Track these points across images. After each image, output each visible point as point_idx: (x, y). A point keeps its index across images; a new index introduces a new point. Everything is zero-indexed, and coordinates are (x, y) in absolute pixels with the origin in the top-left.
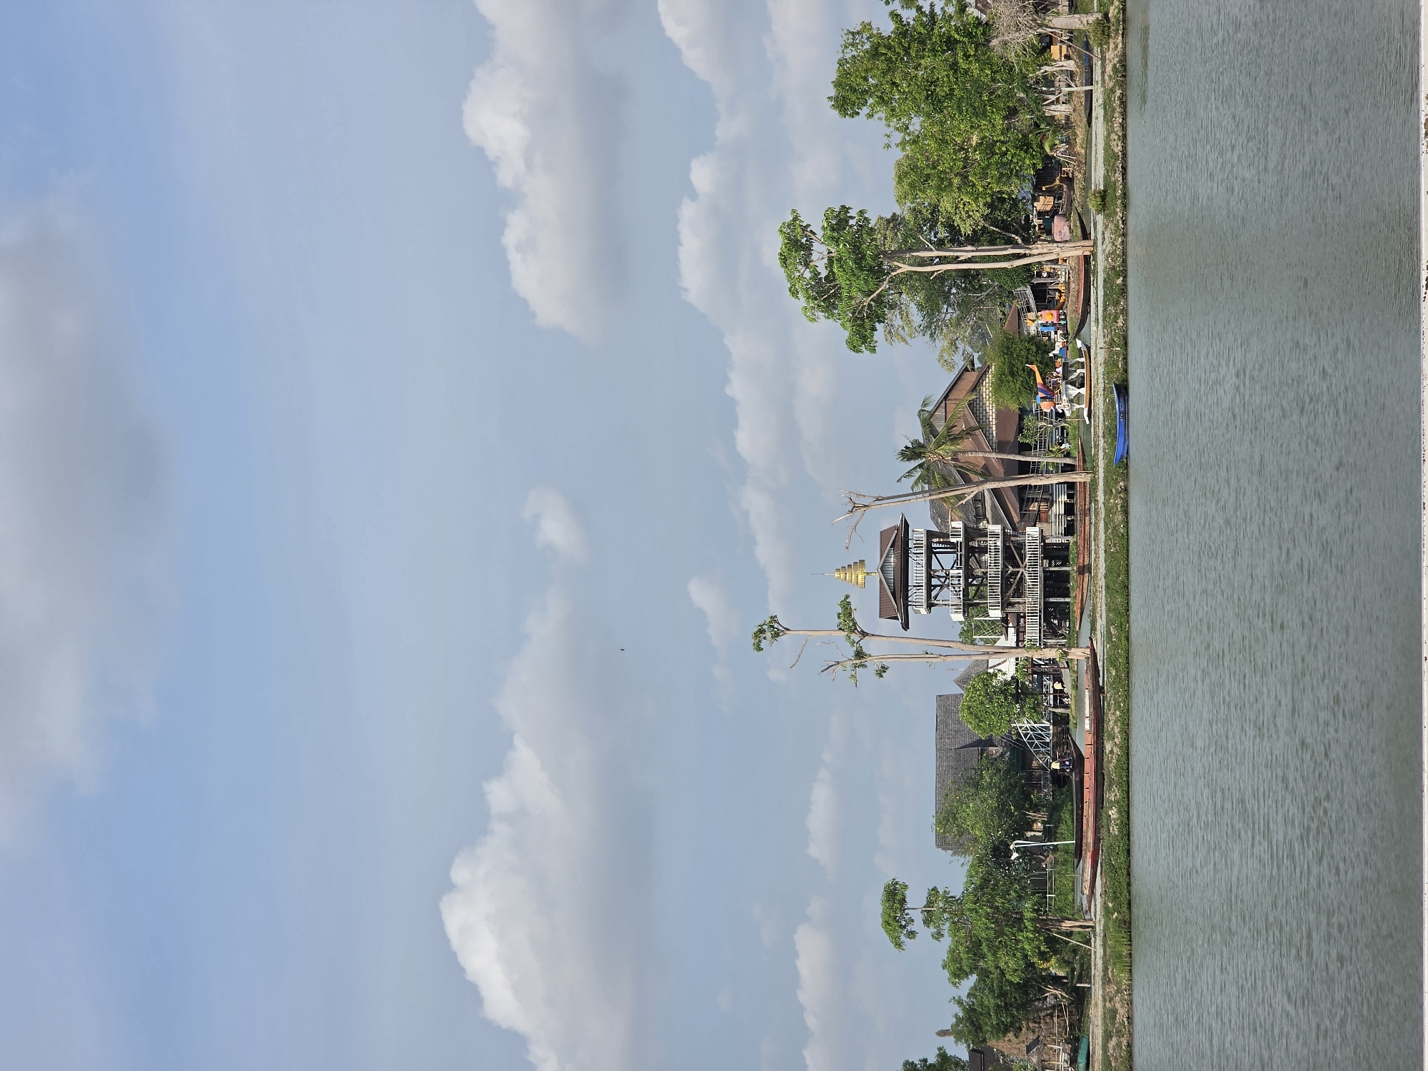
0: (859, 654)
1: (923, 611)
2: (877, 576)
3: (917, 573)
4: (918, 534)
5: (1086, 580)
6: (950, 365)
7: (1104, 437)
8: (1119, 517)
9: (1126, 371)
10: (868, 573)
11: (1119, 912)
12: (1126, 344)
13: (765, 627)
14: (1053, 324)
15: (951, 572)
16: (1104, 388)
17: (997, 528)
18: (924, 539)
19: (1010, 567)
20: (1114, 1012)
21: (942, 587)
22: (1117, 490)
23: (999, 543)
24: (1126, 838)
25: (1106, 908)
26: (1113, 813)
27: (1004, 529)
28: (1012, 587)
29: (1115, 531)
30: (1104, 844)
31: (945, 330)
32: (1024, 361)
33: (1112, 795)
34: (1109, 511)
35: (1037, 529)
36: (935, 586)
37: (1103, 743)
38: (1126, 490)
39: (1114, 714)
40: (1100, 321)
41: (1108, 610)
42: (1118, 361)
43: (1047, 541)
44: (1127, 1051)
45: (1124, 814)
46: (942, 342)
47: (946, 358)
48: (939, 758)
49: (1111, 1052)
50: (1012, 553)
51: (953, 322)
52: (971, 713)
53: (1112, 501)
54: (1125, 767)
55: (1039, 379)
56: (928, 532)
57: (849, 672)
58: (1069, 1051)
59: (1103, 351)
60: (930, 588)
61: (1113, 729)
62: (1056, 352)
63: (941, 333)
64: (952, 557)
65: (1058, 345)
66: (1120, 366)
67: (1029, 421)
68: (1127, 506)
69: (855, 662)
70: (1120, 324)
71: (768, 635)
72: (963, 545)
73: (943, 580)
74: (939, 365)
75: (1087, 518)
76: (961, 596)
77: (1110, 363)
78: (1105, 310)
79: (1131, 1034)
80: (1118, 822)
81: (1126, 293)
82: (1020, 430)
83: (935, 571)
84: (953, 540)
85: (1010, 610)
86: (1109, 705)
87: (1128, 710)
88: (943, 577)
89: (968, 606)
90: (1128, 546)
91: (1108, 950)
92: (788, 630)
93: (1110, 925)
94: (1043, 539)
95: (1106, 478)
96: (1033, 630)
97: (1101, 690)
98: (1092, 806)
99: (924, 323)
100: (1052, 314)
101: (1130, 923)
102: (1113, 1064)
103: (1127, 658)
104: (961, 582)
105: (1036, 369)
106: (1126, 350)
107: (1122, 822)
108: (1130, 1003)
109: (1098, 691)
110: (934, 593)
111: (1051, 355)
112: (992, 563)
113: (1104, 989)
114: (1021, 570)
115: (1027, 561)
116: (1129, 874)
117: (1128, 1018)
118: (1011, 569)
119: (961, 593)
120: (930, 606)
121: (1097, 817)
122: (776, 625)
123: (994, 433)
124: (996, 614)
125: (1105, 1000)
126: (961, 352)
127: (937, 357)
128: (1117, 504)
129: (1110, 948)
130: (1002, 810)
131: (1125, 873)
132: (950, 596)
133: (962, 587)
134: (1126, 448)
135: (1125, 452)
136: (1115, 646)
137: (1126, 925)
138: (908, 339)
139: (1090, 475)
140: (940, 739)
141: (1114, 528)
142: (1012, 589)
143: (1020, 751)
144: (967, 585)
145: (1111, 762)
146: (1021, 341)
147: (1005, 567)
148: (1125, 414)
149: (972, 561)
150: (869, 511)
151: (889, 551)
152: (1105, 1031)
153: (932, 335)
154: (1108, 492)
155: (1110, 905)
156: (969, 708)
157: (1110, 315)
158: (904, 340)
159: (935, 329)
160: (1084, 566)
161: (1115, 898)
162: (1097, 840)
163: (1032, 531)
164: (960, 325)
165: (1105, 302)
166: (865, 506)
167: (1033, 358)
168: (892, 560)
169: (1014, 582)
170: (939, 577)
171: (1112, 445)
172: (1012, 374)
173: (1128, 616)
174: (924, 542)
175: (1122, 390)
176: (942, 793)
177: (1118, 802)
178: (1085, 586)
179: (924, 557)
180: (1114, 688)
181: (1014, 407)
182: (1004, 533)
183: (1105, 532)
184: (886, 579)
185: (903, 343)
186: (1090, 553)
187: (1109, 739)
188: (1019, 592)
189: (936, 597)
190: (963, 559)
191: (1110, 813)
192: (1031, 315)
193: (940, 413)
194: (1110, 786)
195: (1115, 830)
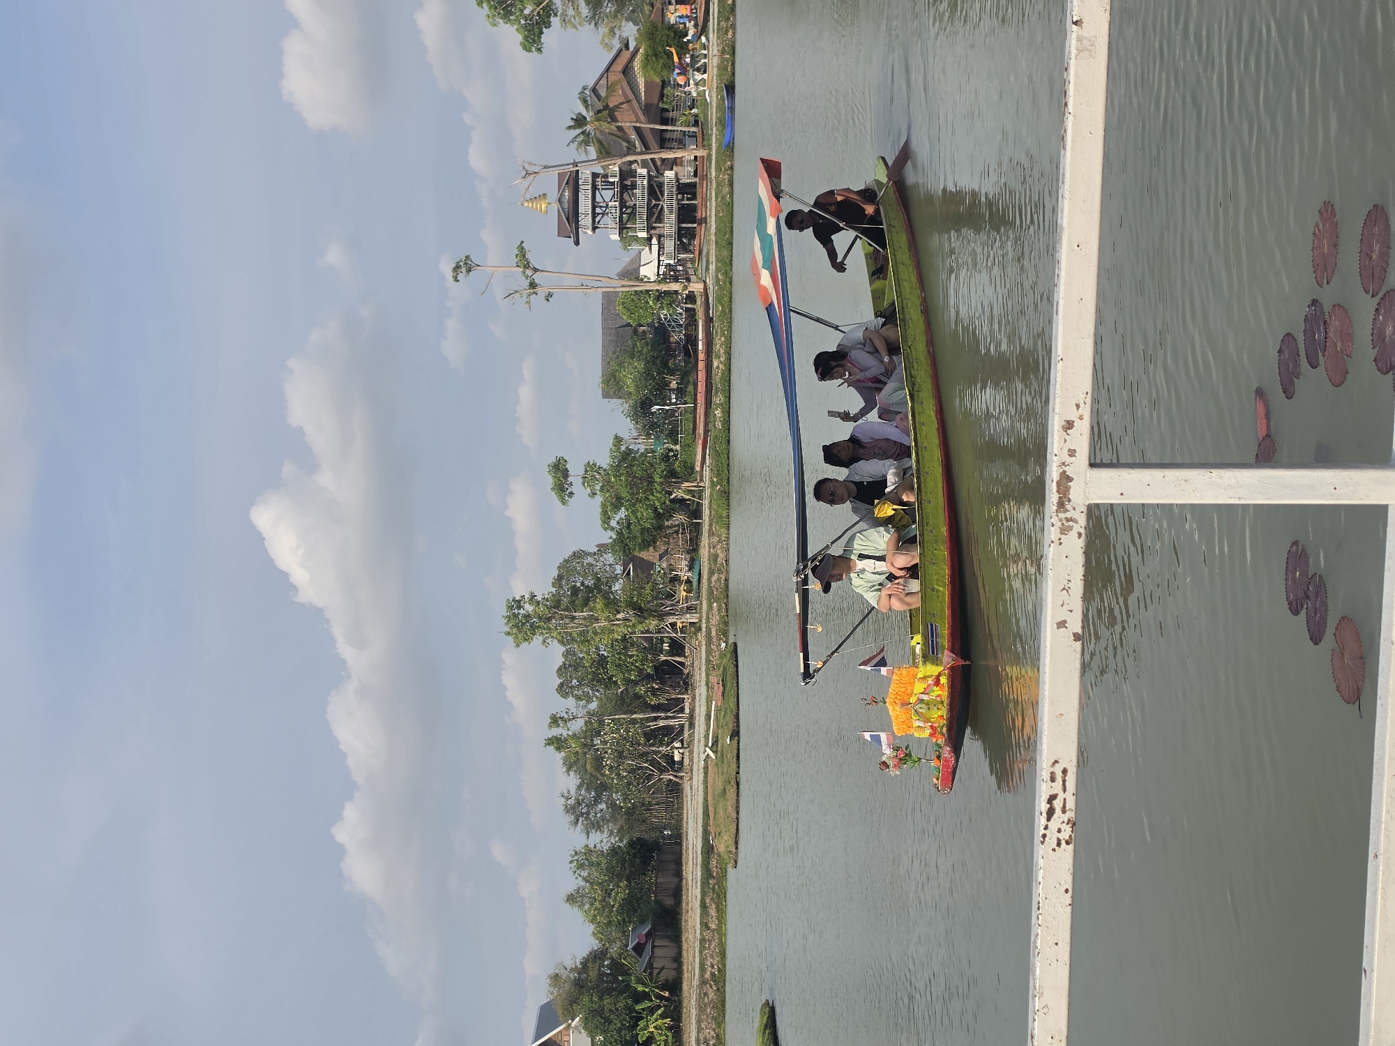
0: (533, 285)
1: (590, 232)
2: (555, 206)
3: (585, 205)
4: (585, 174)
5: (703, 230)
6: (609, 47)
7: (716, 125)
8: (726, 189)
9: (733, 74)
10: (549, 204)
11: (721, 485)
12: (734, 52)
13: (461, 264)
14: (687, 16)
15: (610, 204)
16: (717, 87)
17: (644, 172)
18: (590, 179)
19: (653, 201)
20: (716, 556)
21: (603, 214)
22: (725, 168)
23: (645, 182)
24: (727, 431)
25: (712, 482)
26: (718, 413)
27: (648, 172)
28: (654, 215)
29: (723, 200)
30: (711, 434)
31: (606, 20)
32: (665, 44)
33: (718, 399)
34: (718, 185)
35: (673, 172)
36: (599, 214)
37: (712, 361)
38: (732, 168)
39: (720, 339)
40: (716, 31)
41: (717, 260)
42: (727, 66)
43: (681, 182)
44: (725, 584)
45: (726, 413)
46: (603, 30)
47: (606, 42)
48: (604, 334)
49: (714, 584)
50: (655, 190)
51: (612, 14)
52: (625, 307)
53: (721, 176)
54: (727, 379)
55: (676, 59)
56: (593, 173)
57: (525, 299)
58: (689, 560)
59: (716, 58)
60: (594, 215)
61: (719, 350)
62: (689, 37)
63: (603, 23)
64: (611, 192)
65: (691, 33)
66: (729, 70)
67: (668, 91)
68: (732, 181)
69: (529, 291)
70: (730, 36)
71: (464, 270)
72: (619, 183)
73: (604, 209)
74: (602, 47)
75: (705, 182)
76: (618, 222)
77: (722, 68)
78: (719, 24)
79: (728, 572)
80: (722, 419)
81: (735, 11)
82: (662, 95)
83: (598, 203)
84: (611, 180)
85: (653, 232)
86: (716, 333)
87: (730, 337)
88: (604, 207)
89: (622, 228)
90: (732, 212)
91: (713, 512)
92: (478, 266)
93: (715, 494)
94: (678, 180)
95: (716, 158)
96: (670, 245)
97: (711, 320)
98: (703, 407)
99: (590, 15)
100: (686, 9)
101: (729, 493)
102: (715, 593)
103: (731, 298)
104: (618, 211)
105: (674, 51)
106: (734, 57)
107: (724, 419)
108: (728, 550)
109: (709, 320)
110: (597, 220)
111: (685, 40)
112: (640, 197)
113: (709, 539)
114: (661, 203)
115: (665, 196)
116: (728, 458)
117: (726, 561)
118: (654, 202)
119: (618, 219)
120: (594, 229)
121: (706, 415)
122: (470, 262)
123: (643, 98)
124: (643, 235)
125: (710, 547)
126: (618, 37)
127: (600, 41)
128: (725, 179)
129: (714, 510)
130: (647, 374)
131: (726, 457)
132: (610, 221)
133: (618, 214)
134: (732, 136)
135: (732, 140)
136: (721, 288)
137: (726, 495)
138: (579, 27)
139: (706, 151)
140: (604, 320)
141: (723, 198)
142: (655, 217)
143: (662, 332)
144: (622, 213)
145: (717, 375)
146: (663, 28)
147: (649, 200)
148: (732, 109)
149: (626, 196)
150: (538, 177)
151: (564, 187)
152: (710, 569)
153: (596, 24)
154: (718, 169)
155: (715, 480)
156: (623, 303)
157: (722, 28)
158: (575, 27)
159: (598, 19)
160: (702, 218)
161: (718, 475)
162: (706, 432)
163: (669, 174)
164: (617, 16)
165: (718, 18)
166: (535, 173)
167: (672, 42)
168: (566, 194)
169: (656, 211)
170: (601, 207)
171: (721, 132)
172: (656, 55)
173: (731, 264)
174: (590, 181)
175: (730, 89)
176: (606, 362)
177: (722, 405)
178: (702, 234)
179: (590, 192)
180: (720, 320)
181: (658, 80)
182: (649, 175)
183: (716, 200)
184: (562, 208)
185: (574, 29)
186: (706, 209)
187: (716, 358)
188: (660, 219)
189: (599, 222)
190: (619, 194)
191: (716, 412)
192: (671, 8)
193: (603, 82)
194: (717, 393)
195: (719, 425)
